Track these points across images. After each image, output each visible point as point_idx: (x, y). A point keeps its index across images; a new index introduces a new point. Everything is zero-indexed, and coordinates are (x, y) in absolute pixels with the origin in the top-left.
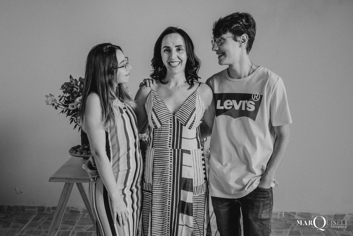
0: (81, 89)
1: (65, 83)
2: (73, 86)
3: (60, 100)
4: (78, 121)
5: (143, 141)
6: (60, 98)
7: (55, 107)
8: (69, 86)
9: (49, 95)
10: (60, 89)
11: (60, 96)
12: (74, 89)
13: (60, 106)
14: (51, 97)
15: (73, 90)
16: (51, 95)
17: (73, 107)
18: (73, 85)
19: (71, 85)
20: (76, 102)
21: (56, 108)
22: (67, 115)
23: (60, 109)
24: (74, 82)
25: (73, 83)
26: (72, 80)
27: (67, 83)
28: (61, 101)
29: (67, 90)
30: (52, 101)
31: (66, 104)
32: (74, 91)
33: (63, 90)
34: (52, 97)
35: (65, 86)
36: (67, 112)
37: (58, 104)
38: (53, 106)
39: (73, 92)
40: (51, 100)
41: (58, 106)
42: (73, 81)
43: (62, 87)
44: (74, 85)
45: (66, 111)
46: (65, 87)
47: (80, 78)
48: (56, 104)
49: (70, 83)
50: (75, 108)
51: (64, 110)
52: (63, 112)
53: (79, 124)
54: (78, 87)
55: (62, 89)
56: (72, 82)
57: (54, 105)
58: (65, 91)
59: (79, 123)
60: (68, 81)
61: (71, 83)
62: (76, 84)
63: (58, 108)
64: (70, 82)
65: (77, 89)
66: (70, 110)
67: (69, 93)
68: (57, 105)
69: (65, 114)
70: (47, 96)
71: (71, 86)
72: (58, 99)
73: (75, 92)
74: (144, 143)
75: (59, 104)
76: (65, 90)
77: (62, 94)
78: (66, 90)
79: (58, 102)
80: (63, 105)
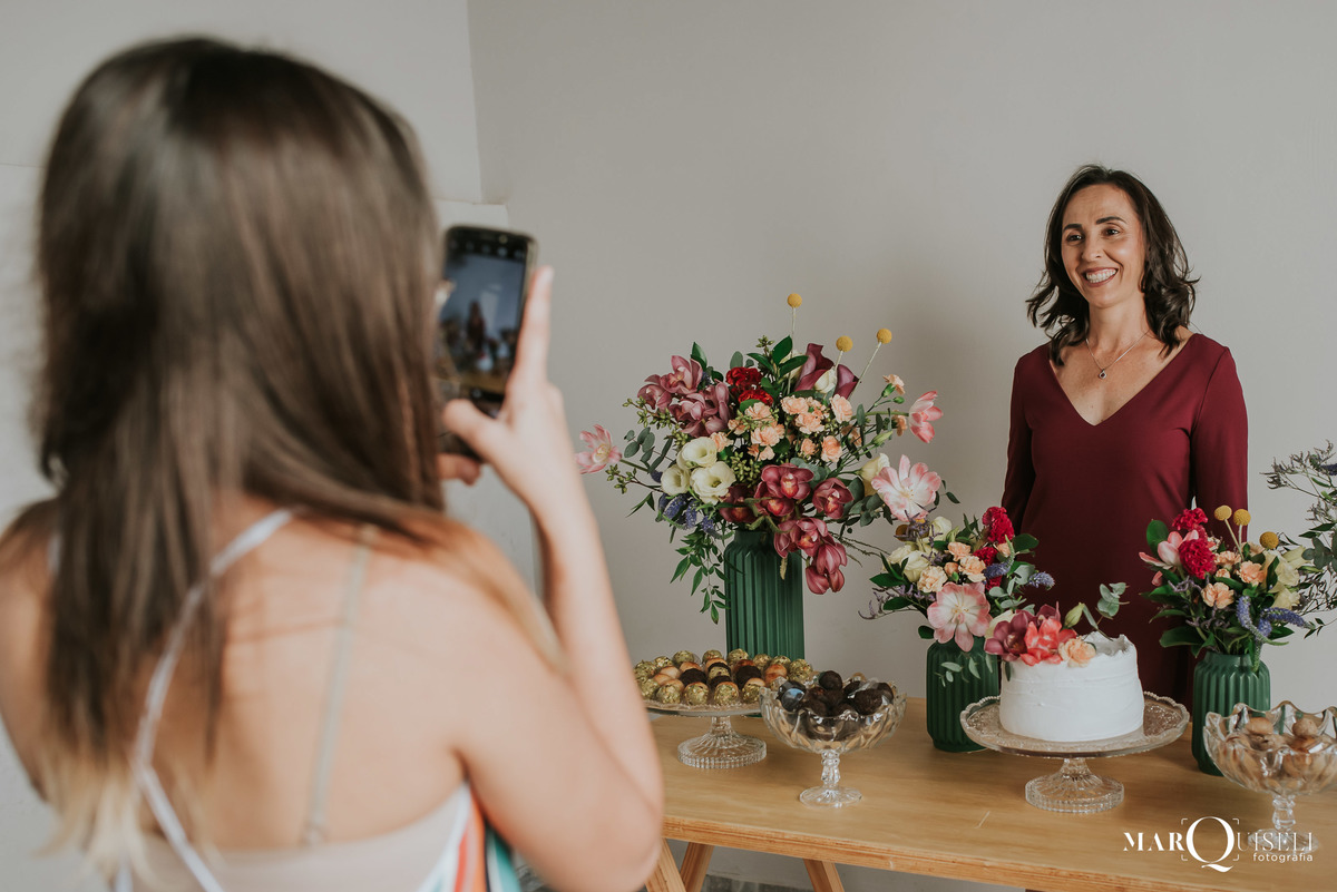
0: (711, 404)
1: (652, 378)
2: (679, 389)
3: (636, 449)
7: (617, 483)
8: (665, 391)
9: (593, 430)
11: (629, 437)
15: (683, 408)
16: (601, 430)
17: (678, 482)
18: (682, 384)
19: (672, 386)
20: (685, 462)
21: (623, 487)
22: (656, 517)
23: (635, 494)
27: (660, 378)
30: (608, 454)
33: (640, 411)
34: (604, 438)
35: (648, 391)
37: (631, 470)
38: (610, 478)
40: (601, 451)
43: (638, 395)
46: (650, 397)
47: (735, 355)
48: (624, 469)
49: (667, 378)
50: (682, 490)
51: (656, 496)
52: (649, 501)
55: (640, 407)
57: (613, 471)
60: (664, 370)
63: (628, 485)
65: (697, 403)
66: (666, 497)
68: (630, 475)
70: (588, 435)
71: (673, 391)
72: (627, 446)
73: (688, 417)
75: (634, 467)
79: (629, 457)
80: (649, 471)
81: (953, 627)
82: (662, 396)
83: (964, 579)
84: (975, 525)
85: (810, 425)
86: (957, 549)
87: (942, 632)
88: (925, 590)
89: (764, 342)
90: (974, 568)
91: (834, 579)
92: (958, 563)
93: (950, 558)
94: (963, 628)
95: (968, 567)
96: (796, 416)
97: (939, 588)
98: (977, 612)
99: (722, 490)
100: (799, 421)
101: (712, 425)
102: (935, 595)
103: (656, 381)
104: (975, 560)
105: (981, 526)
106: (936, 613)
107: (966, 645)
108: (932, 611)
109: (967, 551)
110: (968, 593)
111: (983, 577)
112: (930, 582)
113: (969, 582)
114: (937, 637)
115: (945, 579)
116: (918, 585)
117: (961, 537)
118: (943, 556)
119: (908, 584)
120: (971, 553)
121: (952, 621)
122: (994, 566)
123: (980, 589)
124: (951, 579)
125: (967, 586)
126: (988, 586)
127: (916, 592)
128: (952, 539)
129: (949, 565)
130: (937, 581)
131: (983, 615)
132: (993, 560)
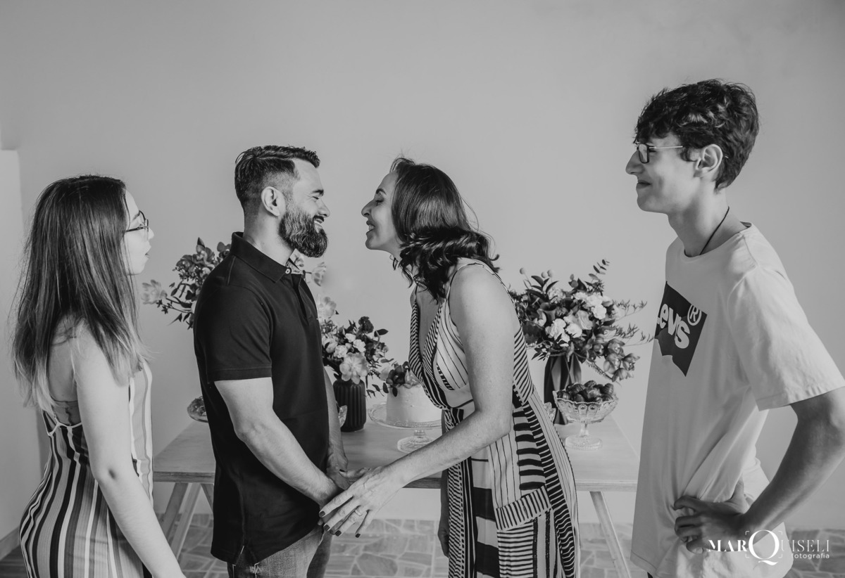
1: (185, 256)
2: (201, 262)
3: (175, 292)
5: (354, 384)
6: (173, 288)
7: (162, 309)
8: (192, 263)
9: (150, 283)
10: (174, 270)
11: (173, 285)
12: (204, 269)
13: (174, 305)
14: (154, 286)
15: (201, 271)
16: (153, 282)
18: (202, 259)
19: (197, 261)
21: (166, 311)
22: (188, 326)
23: (173, 314)
24: (204, 255)
25: (202, 256)
26: (199, 250)
27: (190, 256)
28: (177, 295)
29: (189, 271)
30: (157, 295)
31: (189, 302)
32: (204, 273)
33: (179, 272)
34: (156, 286)
35: (184, 263)
36: (188, 320)
37: (169, 302)
38: (159, 306)
39: (202, 275)
40: (154, 293)
41: (169, 306)
42: (203, 252)
43: (177, 265)
44: (205, 260)
45: (186, 317)
46: (184, 265)
48: (165, 302)
49: (195, 256)
51: (184, 315)
52: (180, 318)
55: (179, 270)
56: (199, 253)
57: (160, 303)
58: (184, 274)
60: (192, 252)
61: (198, 257)
62: (209, 260)
63: (169, 310)
64: (196, 253)
67: (193, 278)
68: (169, 304)
69: (184, 324)
70: (146, 285)
72: (170, 290)
74: (357, 388)
75: (172, 301)
76: (184, 271)
77: (178, 280)
78: (186, 271)
79: (169, 297)
80: (180, 302)
81: (350, 373)
83: (356, 350)
84: (354, 325)
86: (350, 337)
87: (345, 376)
88: (339, 357)
90: (360, 346)
92: (352, 343)
93: (347, 341)
94: (355, 374)
95: (357, 344)
97: (345, 355)
98: (361, 365)
102: (343, 358)
103: (188, 258)
104: (359, 341)
105: (358, 326)
106: (344, 367)
107: (356, 381)
108: (341, 366)
109: (355, 336)
110: (358, 357)
111: (365, 350)
112: (340, 352)
113: (358, 351)
114: (343, 378)
115: (346, 351)
116: (335, 355)
117: (349, 330)
118: (342, 340)
119: (327, 354)
120: (357, 338)
121: (350, 370)
122: (369, 344)
123: (363, 354)
124: (350, 351)
125: (357, 353)
126: (366, 353)
127: (334, 358)
128: (344, 332)
129: (347, 344)
130: (343, 352)
131: (364, 367)
132: (368, 342)
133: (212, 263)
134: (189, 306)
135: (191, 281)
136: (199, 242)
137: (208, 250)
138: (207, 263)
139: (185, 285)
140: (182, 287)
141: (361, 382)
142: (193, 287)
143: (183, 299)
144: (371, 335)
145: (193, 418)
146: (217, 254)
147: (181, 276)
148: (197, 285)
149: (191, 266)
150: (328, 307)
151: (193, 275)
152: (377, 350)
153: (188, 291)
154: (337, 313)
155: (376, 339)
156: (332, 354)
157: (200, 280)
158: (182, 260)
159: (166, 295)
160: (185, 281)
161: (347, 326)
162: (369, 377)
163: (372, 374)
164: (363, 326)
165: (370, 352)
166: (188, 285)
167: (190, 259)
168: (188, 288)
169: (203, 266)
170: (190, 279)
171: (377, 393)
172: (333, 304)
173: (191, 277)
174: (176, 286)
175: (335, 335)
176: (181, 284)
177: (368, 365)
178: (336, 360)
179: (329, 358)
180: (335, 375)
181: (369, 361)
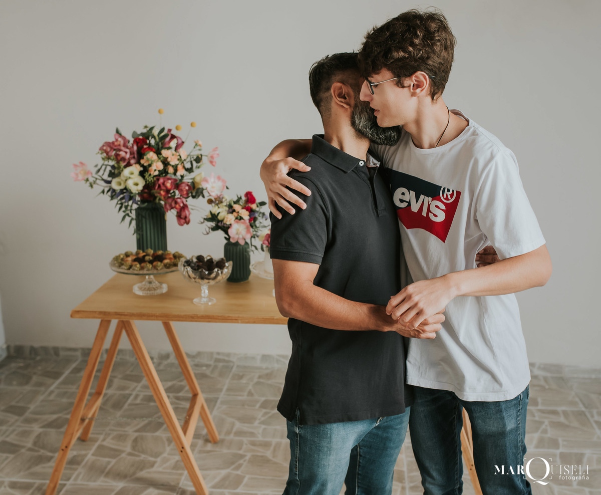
0: (132, 153)
1: (106, 143)
2: (119, 147)
3: (99, 171)
4: (129, 208)
5: (240, 245)
6: (97, 168)
7: (89, 185)
8: (111, 148)
9: (78, 164)
10: (97, 154)
11: (96, 166)
12: (121, 153)
13: (98, 181)
15: (119, 155)
16: (82, 163)
17: (120, 184)
18: (119, 145)
19: (116, 146)
20: (124, 176)
21: (91, 186)
22: (110, 197)
23: (97, 189)
24: (120, 142)
26: (117, 138)
27: (109, 143)
28: (100, 174)
29: (109, 155)
30: (85, 173)
31: (110, 179)
32: (121, 155)
33: (101, 156)
34: (83, 167)
35: (105, 148)
36: (109, 193)
37: (95, 179)
38: (86, 183)
39: (119, 158)
40: (82, 172)
41: (95, 182)
42: (120, 139)
43: (100, 149)
44: (121, 146)
45: (108, 191)
46: (105, 150)
47: (134, 133)
48: (91, 180)
49: (113, 143)
50: (122, 187)
51: (106, 190)
52: (103, 192)
53: (130, 214)
54: (128, 151)
55: (101, 154)
56: (117, 141)
57: (87, 180)
58: (106, 158)
59: (131, 212)
60: (111, 139)
61: (116, 143)
62: (125, 146)
63: (94, 186)
64: (115, 140)
65: (126, 153)
66: (114, 191)
67: (113, 160)
69: (107, 197)
70: (75, 166)
71: (115, 148)
72: (94, 170)
73: (123, 159)
74: (243, 248)
75: (96, 179)
76: (105, 155)
77: (100, 162)
78: (107, 155)
79: (94, 175)
80: (103, 180)
81: (237, 237)
82: (111, 150)
83: (241, 218)
84: (241, 198)
85: (173, 161)
86: (237, 207)
87: (233, 238)
88: (228, 223)
89: (146, 127)
90: (245, 215)
91: (187, 220)
92: (238, 212)
93: (234, 211)
94: (241, 237)
95: (242, 213)
96: (167, 158)
97: (232, 222)
98: (245, 230)
99: (140, 187)
100: (169, 160)
101: (132, 161)
102: (231, 225)
103: (108, 144)
104: (244, 211)
105: (244, 198)
106: (232, 232)
107: (242, 242)
108: (230, 231)
109: (240, 207)
110: (243, 223)
111: (248, 217)
112: (229, 220)
113: (243, 219)
114: (231, 240)
115: (234, 218)
116: (225, 222)
117: (237, 202)
118: (231, 210)
119: (219, 221)
120: (243, 208)
121: (237, 234)
122: (252, 213)
123: (248, 221)
124: (237, 218)
125: (242, 221)
126: (250, 220)
127: (224, 224)
128: (232, 204)
129: (234, 213)
130: (231, 219)
131: (248, 231)
132: (251, 211)
133: (127, 148)
134: (109, 182)
135: (112, 163)
136: (117, 132)
137: (124, 138)
138: (123, 148)
139: (106, 165)
140: (104, 167)
141: (246, 243)
142: (113, 167)
143: (106, 177)
144: (254, 206)
145: (114, 271)
146: (132, 141)
147: (103, 159)
148: (116, 165)
149: (110, 151)
150: (220, 184)
151: (112, 158)
152: (259, 218)
153: (110, 171)
154: (227, 188)
155: (257, 209)
156: (222, 221)
157: (118, 162)
158: (103, 146)
159: (92, 174)
160: (106, 163)
161: (235, 199)
162: (253, 239)
163: (254, 237)
164: (248, 199)
165: (253, 219)
166: (110, 165)
167: (111, 145)
168: (109, 168)
169: (120, 150)
170: (110, 161)
171: (255, 251)
172: (224, 181)
173: (111, 159)
174: (99, 167)
175: (226, 206)
176: (103, 165)
177: (251, 230)
178: (225, 225)
179: (220, 224)
180: (225, 238)
181: (252, 226)
